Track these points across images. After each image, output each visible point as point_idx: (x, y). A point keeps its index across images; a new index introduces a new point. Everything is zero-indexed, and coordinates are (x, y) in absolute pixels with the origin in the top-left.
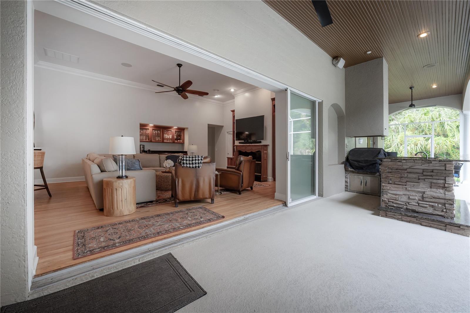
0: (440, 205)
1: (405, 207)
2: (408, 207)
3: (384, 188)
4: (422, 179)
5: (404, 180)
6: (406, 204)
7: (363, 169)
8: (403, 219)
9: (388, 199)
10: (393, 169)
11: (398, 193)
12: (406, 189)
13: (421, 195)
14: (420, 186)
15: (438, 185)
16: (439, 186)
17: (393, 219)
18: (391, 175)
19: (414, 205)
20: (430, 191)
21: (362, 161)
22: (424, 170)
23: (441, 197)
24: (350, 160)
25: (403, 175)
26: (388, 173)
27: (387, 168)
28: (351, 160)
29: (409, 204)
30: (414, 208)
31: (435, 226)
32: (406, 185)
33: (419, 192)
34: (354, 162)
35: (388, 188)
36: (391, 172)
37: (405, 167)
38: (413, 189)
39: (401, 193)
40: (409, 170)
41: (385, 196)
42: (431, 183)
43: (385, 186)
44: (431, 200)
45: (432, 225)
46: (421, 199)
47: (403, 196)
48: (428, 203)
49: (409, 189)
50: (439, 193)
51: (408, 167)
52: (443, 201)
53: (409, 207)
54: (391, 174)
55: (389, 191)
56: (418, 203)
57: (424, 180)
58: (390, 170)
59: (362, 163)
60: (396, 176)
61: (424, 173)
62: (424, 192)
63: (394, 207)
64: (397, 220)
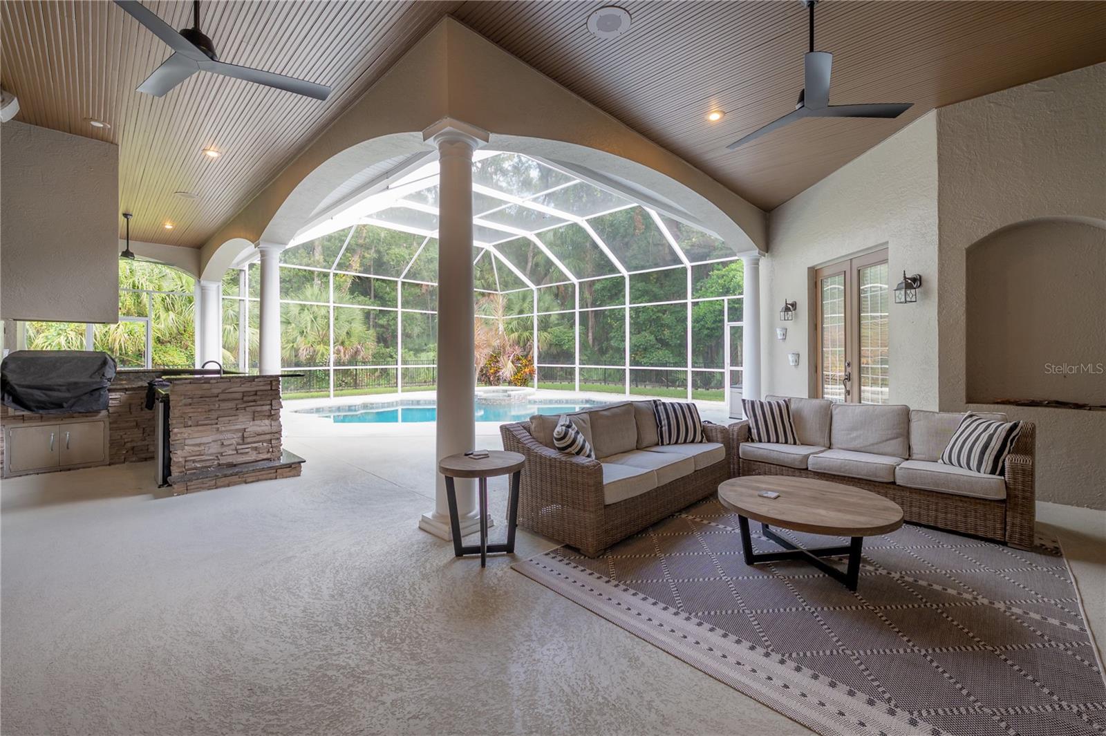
0: (265, 444)
1: (216, 463)
2: (221, 462)
3: (177, 438)
4: (242, 409)
5: (214, 415)
6: (217, 457)
7: (63, 407)
8: (219, 484)
9: (185, 457)
10: (195, 397)
11: (204, 440)
12: (218, 429)
13: (241, 434)
14: (240, 420)
15: (263, 414)
16: (265, 416)
17: (200, 491)
18: (192, 410)
19: (230, 455)
20: (253, 425)
21: (60, 386)
22: (244, 394)
23: (267, 432)
24: (16, 387)
25: (212, 407)
26: (185, 407)
27: (183, 397)
28: (19, 385)
29: (222, 455)
30: (230, 460)
31: (265, 477)
32: (217, 424)
33: (237, 430)
34: (30, 391)
35: (186, 436)
36: (190, 404)
37: (216, 391)
38: (228, 428)
39: (209, 439)
40: (222, 397)
41: (179, 452)
42: (254, 412)
43: (179, 433)
44: (254, 439)
45: (260, 477)
46: (241, 442)
47: (213, 444)
48: (249, 446)
49: (223, 429)
50: (264, 425)
51: (220, 391)
52: (268, 437)
53: (223, 461)
54: (190, 407)
55: (188, 442)
56: (236, 450)
57: (245, 408)
58: (190, 401)
59: (59, 390)
60: (200, 410)
61: (245, 399)
62: (245, 429)
63: (196, 468)
64: (209, 489)
